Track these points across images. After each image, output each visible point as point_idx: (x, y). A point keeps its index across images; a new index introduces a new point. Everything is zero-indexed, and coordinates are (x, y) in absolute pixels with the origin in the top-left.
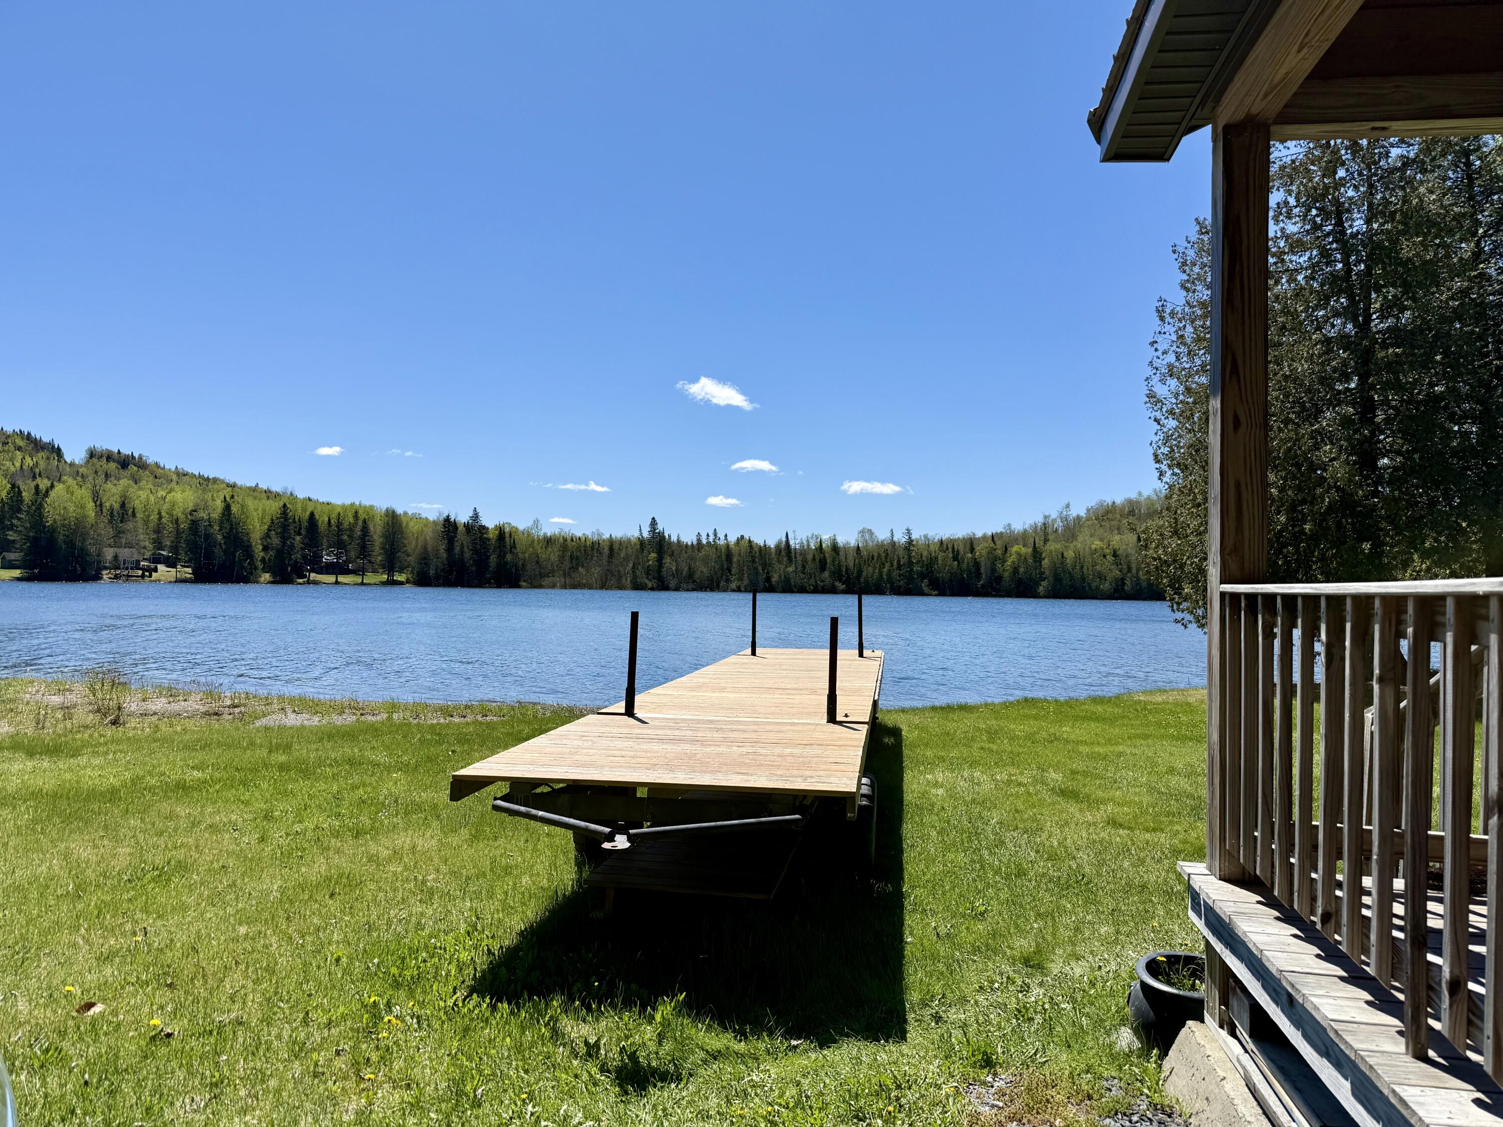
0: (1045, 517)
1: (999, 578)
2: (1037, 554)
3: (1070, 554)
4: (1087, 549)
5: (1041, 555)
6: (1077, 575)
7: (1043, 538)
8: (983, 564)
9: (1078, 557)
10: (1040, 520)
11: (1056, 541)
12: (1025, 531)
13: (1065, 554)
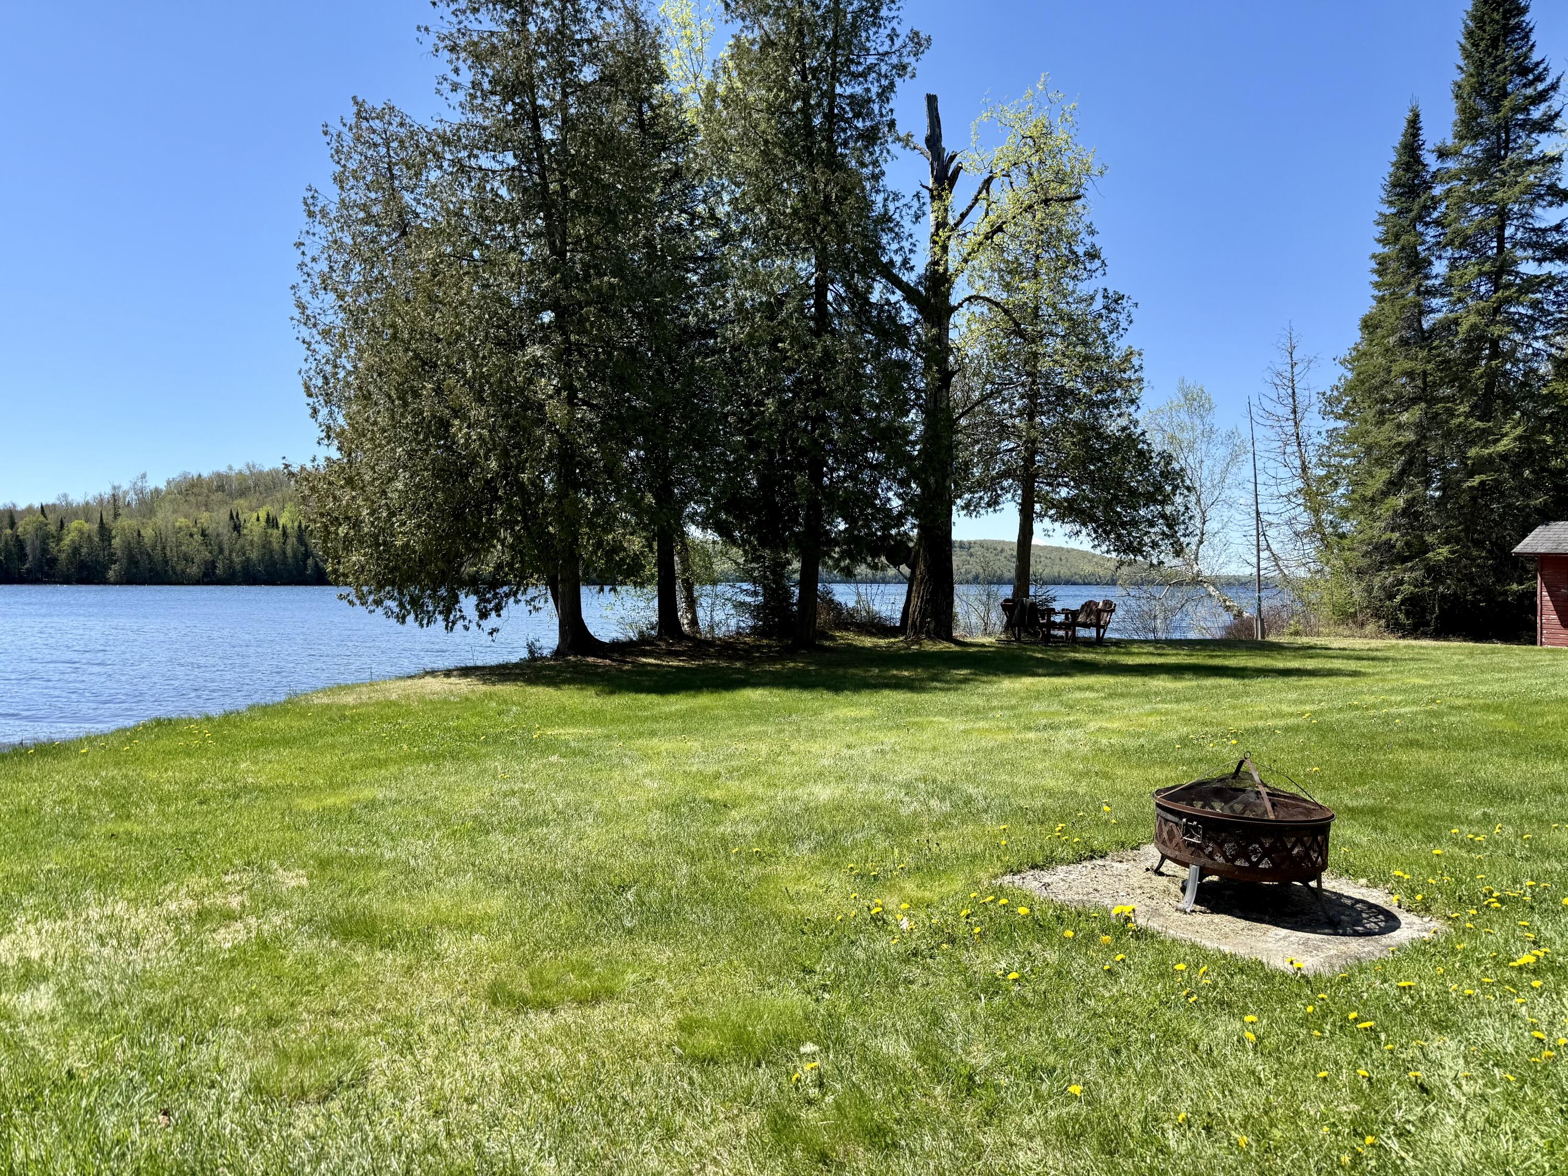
0: (114, 488)
1: (54, 561)
2: (104, 532)
3: (148, 533)
4: (170, 526)
5: (110, 531)
6: (158, 556)
7: (112, 512)
8: (29, 542)
9: (158, 535)
10: (107, 492)
11: (131, 516)
12: (87, 503)
13: (142, 532)
